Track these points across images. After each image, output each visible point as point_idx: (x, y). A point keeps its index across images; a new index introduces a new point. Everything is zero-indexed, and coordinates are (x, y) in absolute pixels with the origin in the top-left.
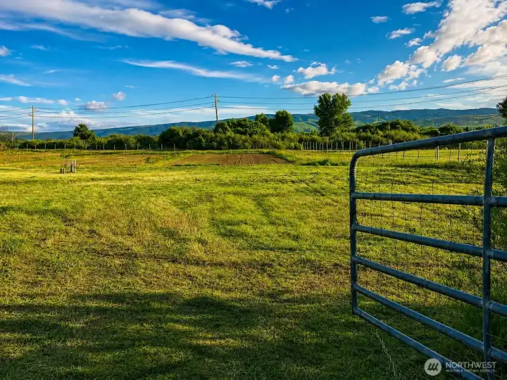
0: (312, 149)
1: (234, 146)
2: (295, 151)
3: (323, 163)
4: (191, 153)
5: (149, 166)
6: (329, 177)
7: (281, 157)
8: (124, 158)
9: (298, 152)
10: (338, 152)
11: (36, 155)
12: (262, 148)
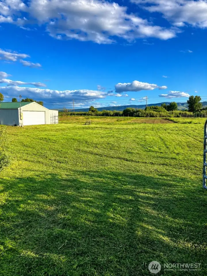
0: (185, 117)
1: (152, 116)
2: (178, 118)
3: (190, 123)
4: (134, 118)
5: (118, 122)
6: (193, 129)
7: (172, 121)
8: (108, 119)
9: (179, 118)
10: (197, 118)
11: (76, 118)
12: (163, 117)
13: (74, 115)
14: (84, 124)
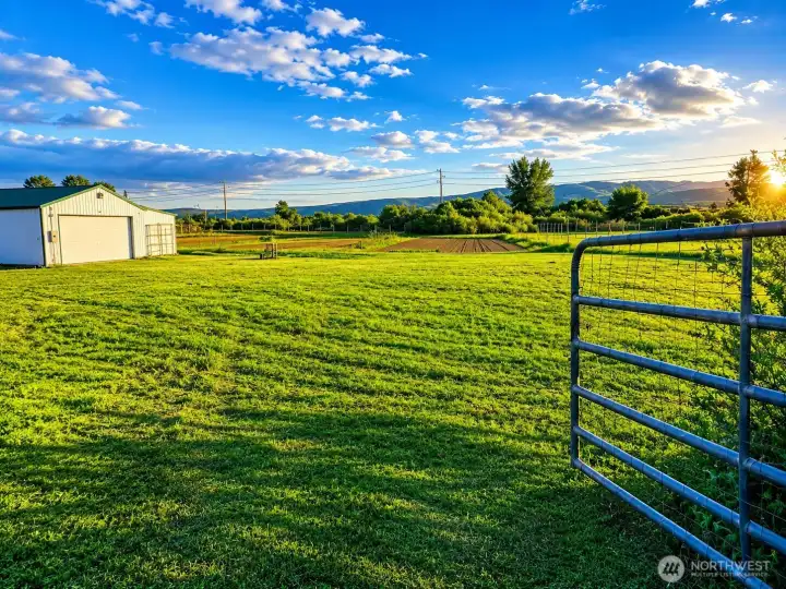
11: (232, 237)
13: (226, 227)
14: (255, 257)
